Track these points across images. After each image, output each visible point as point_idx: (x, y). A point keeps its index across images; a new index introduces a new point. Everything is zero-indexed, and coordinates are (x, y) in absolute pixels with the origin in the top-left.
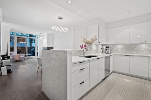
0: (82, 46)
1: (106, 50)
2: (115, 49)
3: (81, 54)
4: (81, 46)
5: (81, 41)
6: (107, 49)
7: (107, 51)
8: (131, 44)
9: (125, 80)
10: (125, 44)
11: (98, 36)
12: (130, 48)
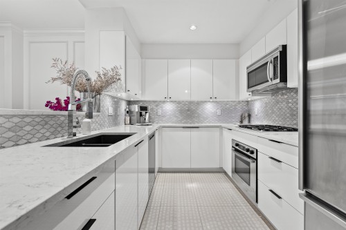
0: (55, 101)
1: (141, 115)
2: (160, 112)
3: (55, 134)
4: (49, 102)
5: (54, 80)
6: (143, 113)
7: (142, 119)
8: (191, 103)
9: (190, 186)
10: (179, 103)
11: (123, 67)
12: (188, 110)
